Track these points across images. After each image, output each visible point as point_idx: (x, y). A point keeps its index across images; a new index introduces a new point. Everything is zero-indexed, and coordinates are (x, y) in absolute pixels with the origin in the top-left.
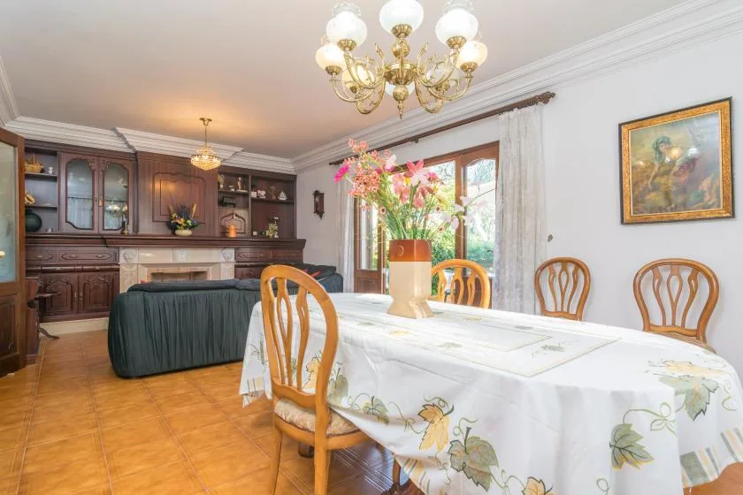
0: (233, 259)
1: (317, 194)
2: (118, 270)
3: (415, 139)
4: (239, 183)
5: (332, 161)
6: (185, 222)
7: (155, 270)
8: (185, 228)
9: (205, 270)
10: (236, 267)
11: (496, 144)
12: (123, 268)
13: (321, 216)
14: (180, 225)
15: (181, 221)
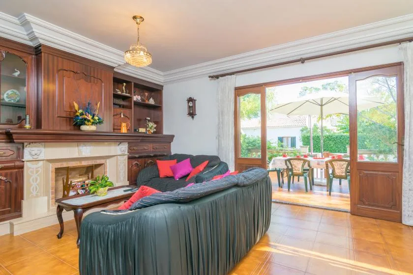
0: (126, 153)
1: (190, 100)
2: (22, 167)
3: (303, 61)
4: (124, 88)
5: (212, 75)
6: (93, 118)
7: (59, 165)
8: (93, 123)
9: (104, 163)
10: (129, 158)
11: (400, 64)
12: (27, 165)
13: (193, 117)
14: (89, 121)
15: (90, 117)
